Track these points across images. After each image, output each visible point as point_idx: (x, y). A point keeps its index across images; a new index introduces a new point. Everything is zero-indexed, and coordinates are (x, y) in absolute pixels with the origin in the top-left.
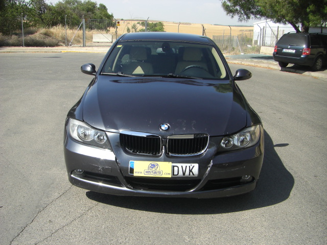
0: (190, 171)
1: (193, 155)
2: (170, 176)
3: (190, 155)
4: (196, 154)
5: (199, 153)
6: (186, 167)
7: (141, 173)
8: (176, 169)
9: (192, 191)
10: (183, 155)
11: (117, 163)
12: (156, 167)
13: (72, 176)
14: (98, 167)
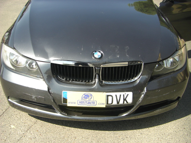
0: (125, 100)
1: (126, 82)
2: (104, 106)
3: (123, 82)
4: (129, 81)
5: (133, 80)
6: (120, 95)
7: (75, 103)
8: (110, 98)
9: (124, 115)
10: (117, 83)
11: (50, 93)
12: (90, 97)
13: (10, 100)
14: (32, 97)
